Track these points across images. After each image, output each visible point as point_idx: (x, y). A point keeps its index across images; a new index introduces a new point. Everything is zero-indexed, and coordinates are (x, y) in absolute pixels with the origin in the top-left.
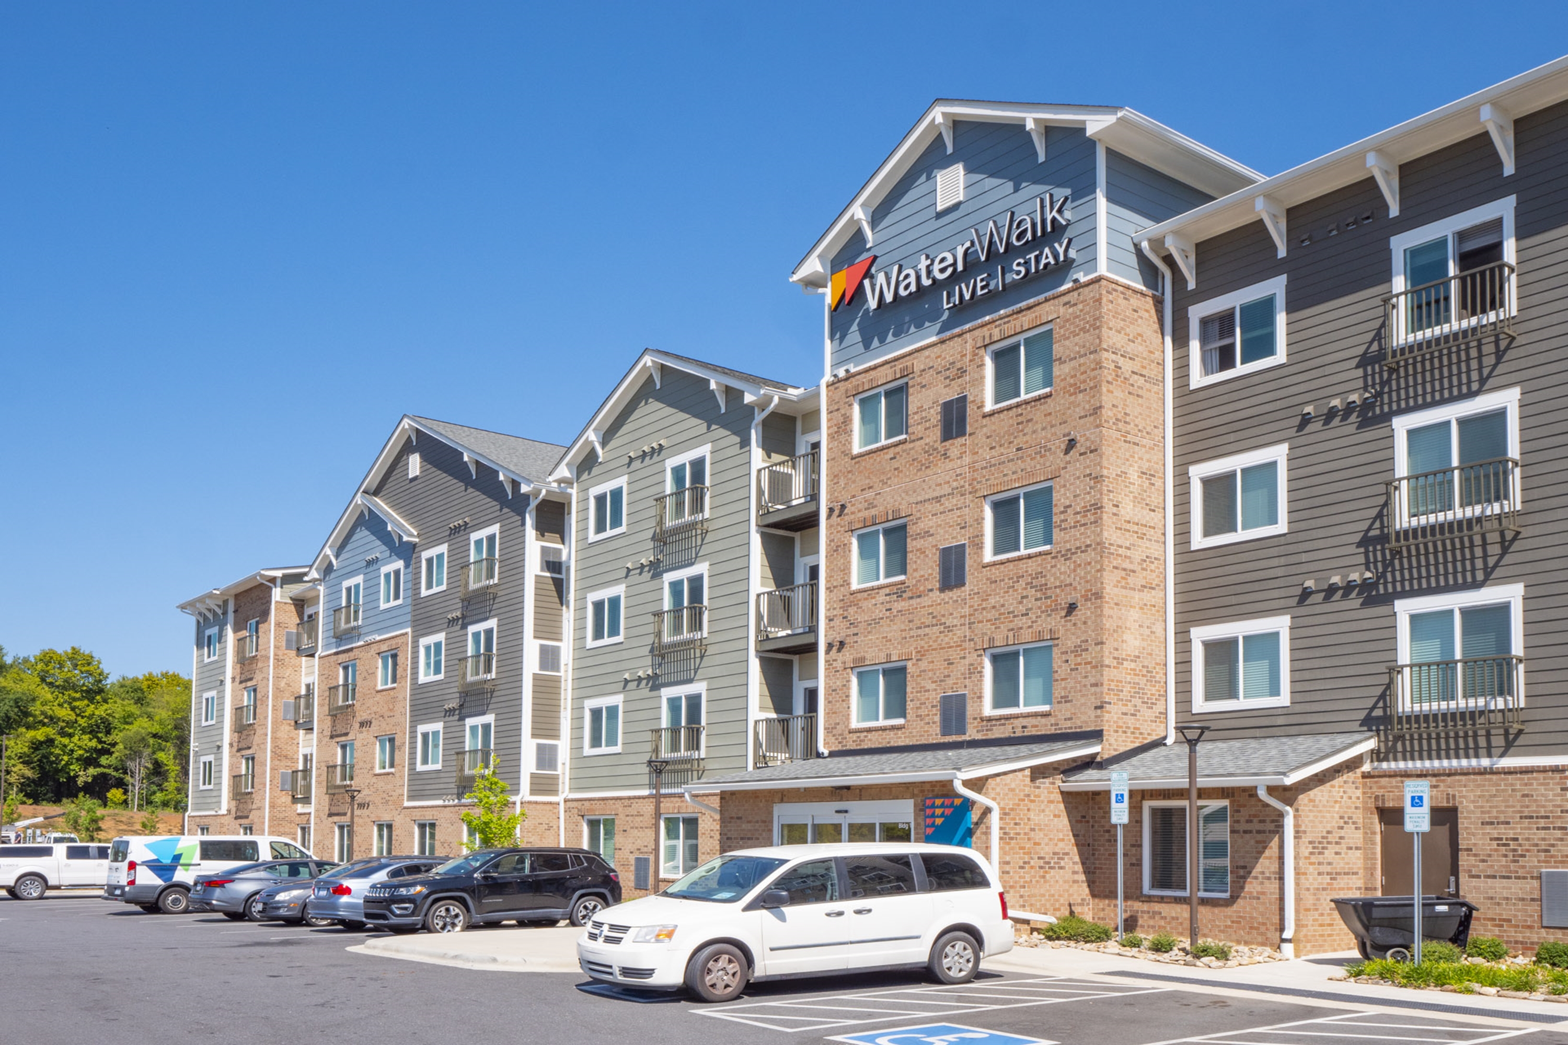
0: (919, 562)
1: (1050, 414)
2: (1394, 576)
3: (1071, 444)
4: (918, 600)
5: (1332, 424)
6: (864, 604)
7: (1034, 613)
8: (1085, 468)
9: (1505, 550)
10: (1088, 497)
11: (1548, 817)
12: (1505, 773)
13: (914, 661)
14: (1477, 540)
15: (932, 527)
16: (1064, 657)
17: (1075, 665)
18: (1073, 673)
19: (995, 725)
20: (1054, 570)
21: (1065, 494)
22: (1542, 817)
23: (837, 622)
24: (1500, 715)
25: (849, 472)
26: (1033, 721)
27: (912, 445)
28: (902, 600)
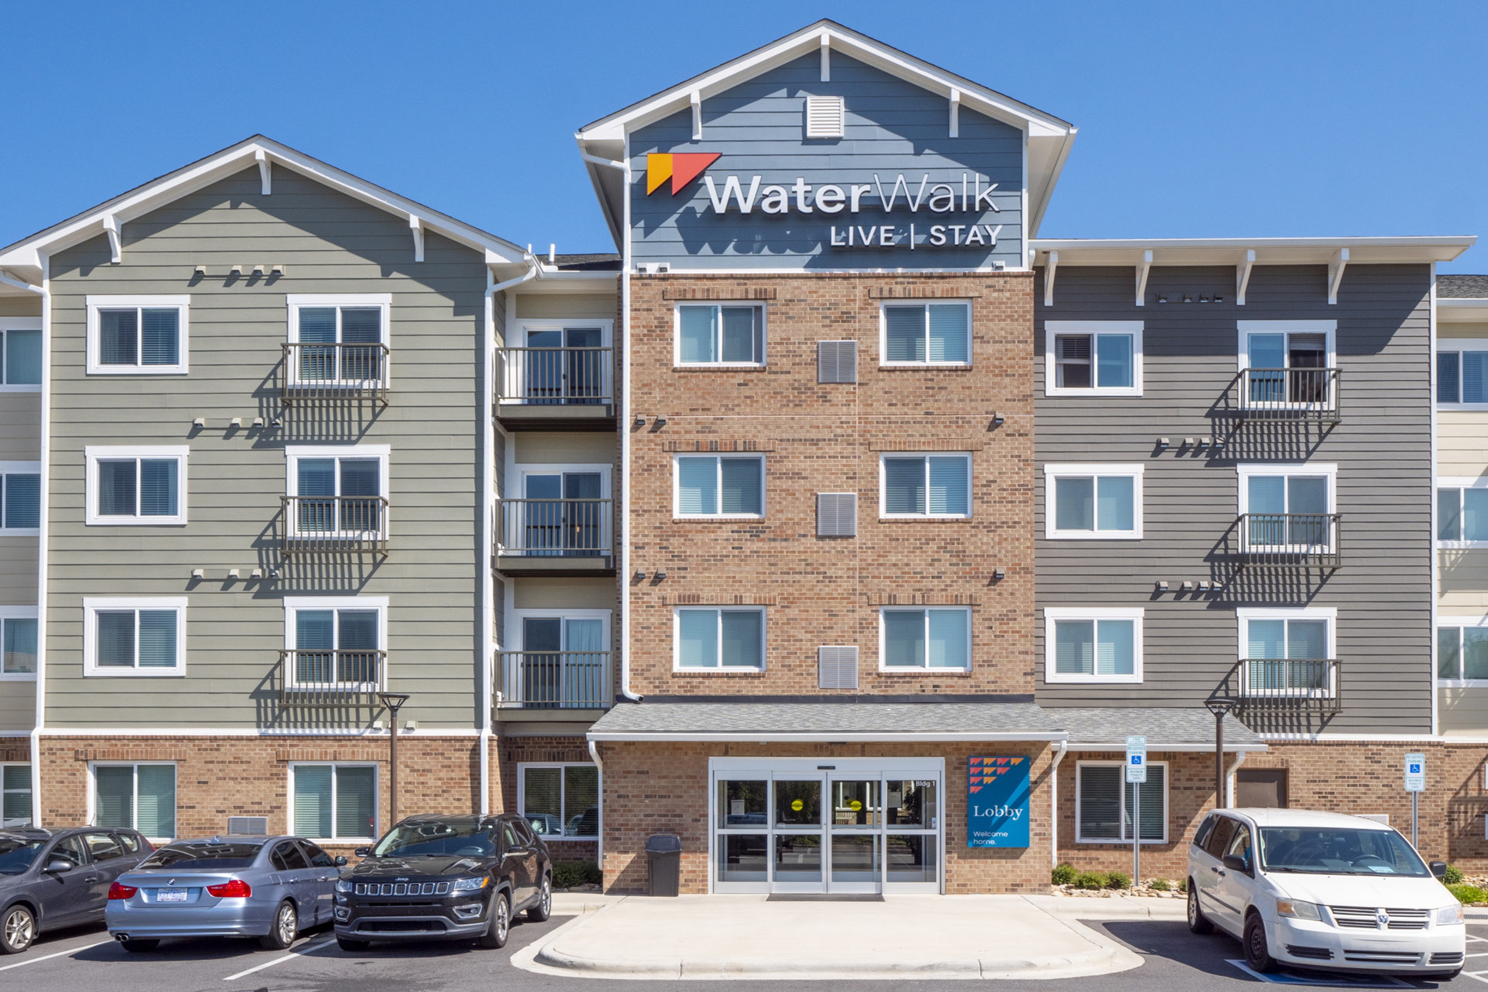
0: (784, 503)
1: (969, 388)
2: (1235, 589)
3: (995, 424)
4: (784, 544)
5: (1184, 458)
6: (698, 537)
7: (949, 577)
8: (1012, 448)
9: (1323, 582)
10: (1016, 477)
11: (1355, 778)
12: (1325, 745)
13: (779, 608)
14: (1302, 571)
15: (804, 470)
16: (987, 624)
17: (1000, 632)
18: (998, 639)
19: (896, 682)
20: (973, 539)
21: (989, 469)
22: (1352, 778)
23: (649, 552)
24: (1318, 702)
25: (670, 385)
26: (949, 681)
27: (772, 377)
28: (758, 541)
